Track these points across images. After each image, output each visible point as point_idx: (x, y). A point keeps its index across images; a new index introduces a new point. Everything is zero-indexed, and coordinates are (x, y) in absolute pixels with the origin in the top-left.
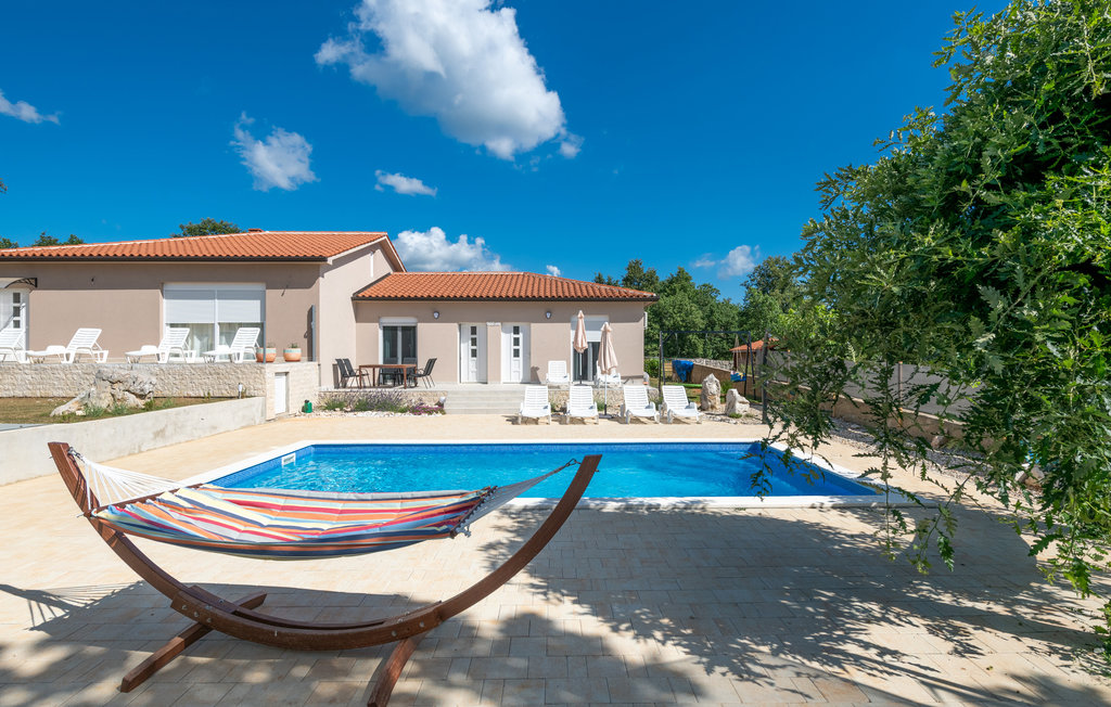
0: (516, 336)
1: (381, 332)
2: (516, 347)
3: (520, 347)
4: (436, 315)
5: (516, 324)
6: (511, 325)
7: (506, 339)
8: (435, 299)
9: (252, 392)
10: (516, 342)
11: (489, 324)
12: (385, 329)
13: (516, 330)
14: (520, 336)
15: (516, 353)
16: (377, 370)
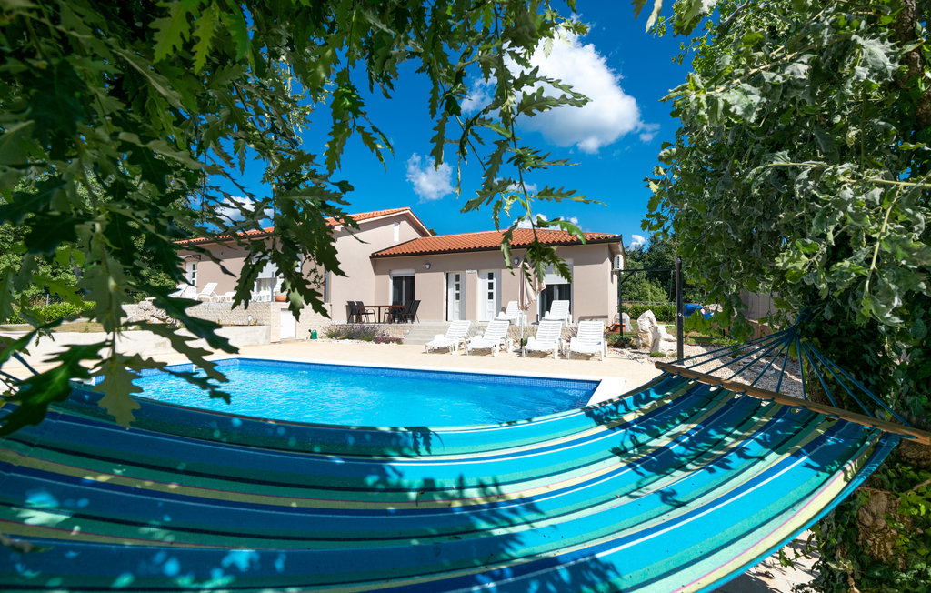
0: (491, 281)
1: (391, 282)
2: (491, 291)
3: (494, 291)
4: (428, 266)
5: (491, 271)
6: (486, 272)
7: (482, 284)
8: (426, 253)
9: (265, 322)
10: (491, 286)
11: (467, 271)
12: (395, 279)
13: (491, 276)
14: (494, 281)
15: (491, 296)
16: (382, 310)
